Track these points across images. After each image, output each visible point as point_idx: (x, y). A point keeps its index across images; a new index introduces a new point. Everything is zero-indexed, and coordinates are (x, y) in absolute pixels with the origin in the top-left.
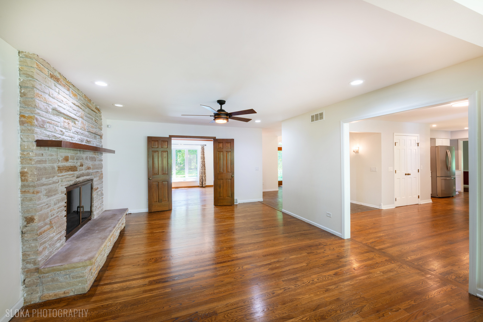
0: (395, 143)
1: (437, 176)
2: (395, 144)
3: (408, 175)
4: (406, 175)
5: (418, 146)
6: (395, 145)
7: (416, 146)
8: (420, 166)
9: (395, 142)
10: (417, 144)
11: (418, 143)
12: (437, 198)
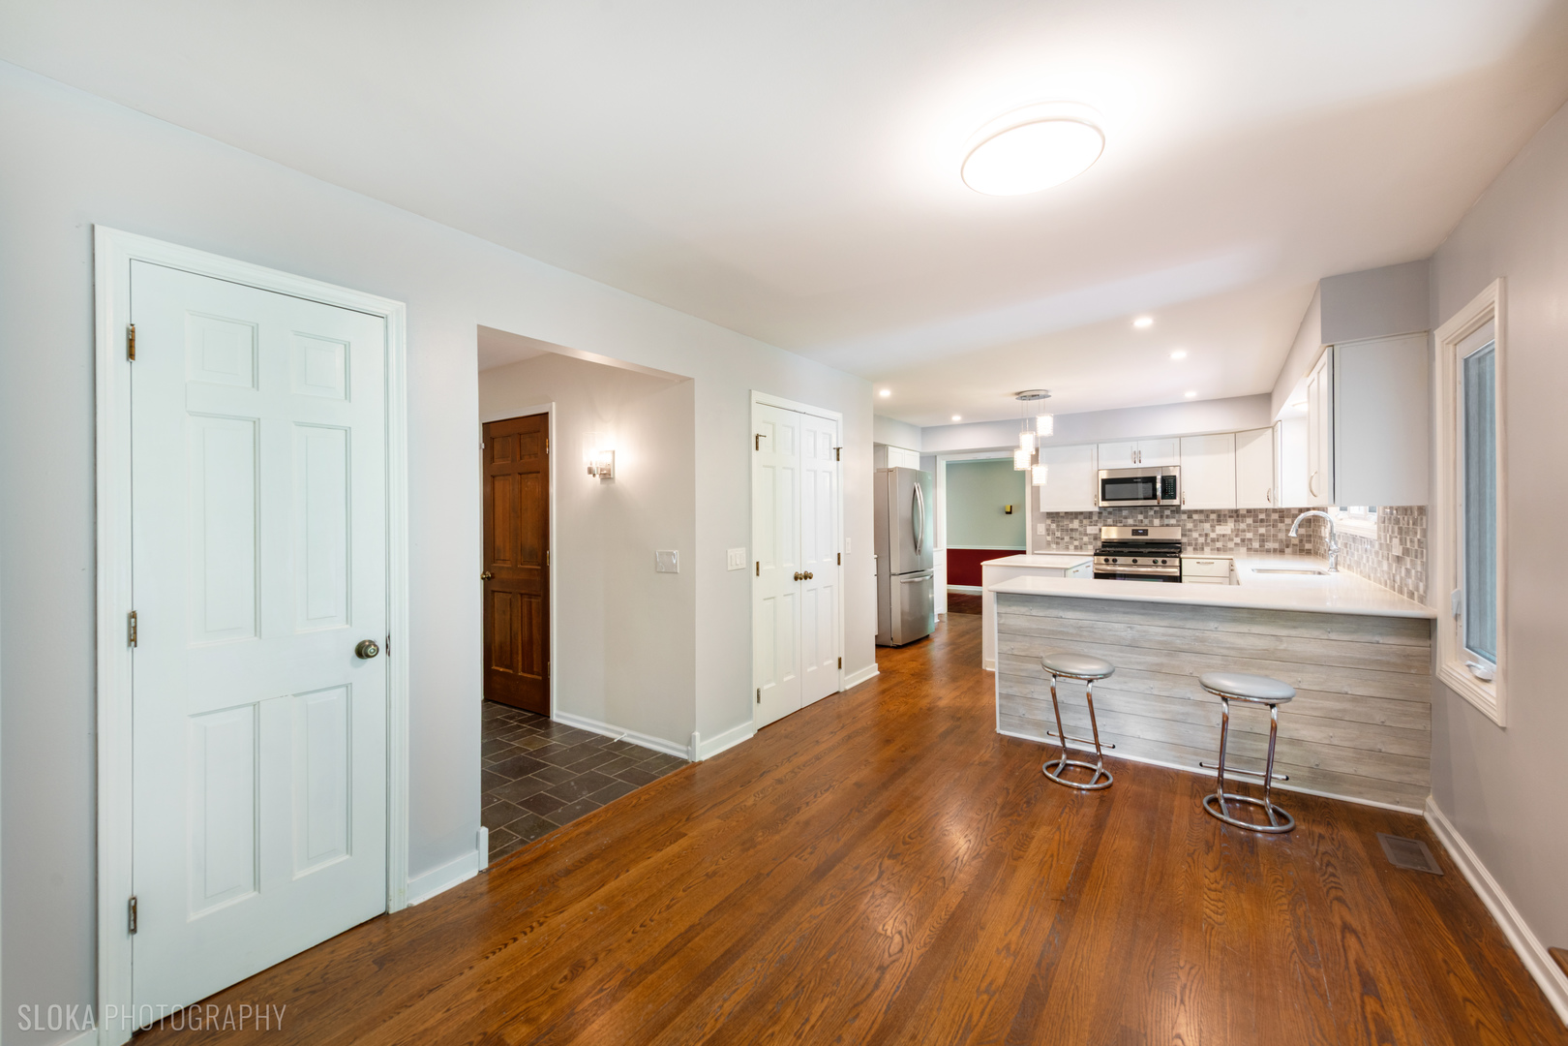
0: (757, 438)
1: (892, 571)
2: (757, 443)
3: (806, 578)
4: (796, 578)
5: (838, 460)
6: (757, 448)
7: (831, 459)
8: (845, 541)
9: (754, 433)
10: (834, 452)
11: (838, 449)
12: (892, 651)
